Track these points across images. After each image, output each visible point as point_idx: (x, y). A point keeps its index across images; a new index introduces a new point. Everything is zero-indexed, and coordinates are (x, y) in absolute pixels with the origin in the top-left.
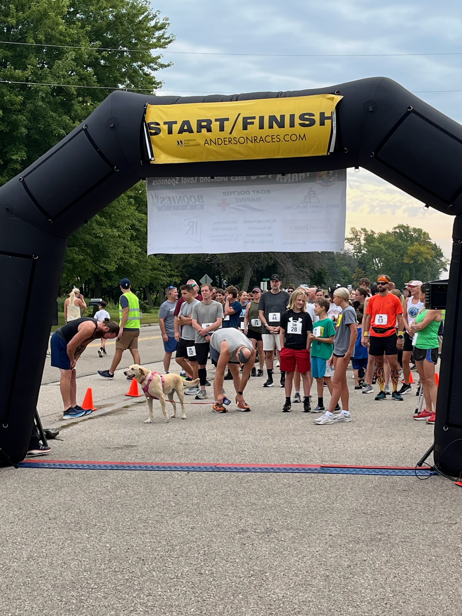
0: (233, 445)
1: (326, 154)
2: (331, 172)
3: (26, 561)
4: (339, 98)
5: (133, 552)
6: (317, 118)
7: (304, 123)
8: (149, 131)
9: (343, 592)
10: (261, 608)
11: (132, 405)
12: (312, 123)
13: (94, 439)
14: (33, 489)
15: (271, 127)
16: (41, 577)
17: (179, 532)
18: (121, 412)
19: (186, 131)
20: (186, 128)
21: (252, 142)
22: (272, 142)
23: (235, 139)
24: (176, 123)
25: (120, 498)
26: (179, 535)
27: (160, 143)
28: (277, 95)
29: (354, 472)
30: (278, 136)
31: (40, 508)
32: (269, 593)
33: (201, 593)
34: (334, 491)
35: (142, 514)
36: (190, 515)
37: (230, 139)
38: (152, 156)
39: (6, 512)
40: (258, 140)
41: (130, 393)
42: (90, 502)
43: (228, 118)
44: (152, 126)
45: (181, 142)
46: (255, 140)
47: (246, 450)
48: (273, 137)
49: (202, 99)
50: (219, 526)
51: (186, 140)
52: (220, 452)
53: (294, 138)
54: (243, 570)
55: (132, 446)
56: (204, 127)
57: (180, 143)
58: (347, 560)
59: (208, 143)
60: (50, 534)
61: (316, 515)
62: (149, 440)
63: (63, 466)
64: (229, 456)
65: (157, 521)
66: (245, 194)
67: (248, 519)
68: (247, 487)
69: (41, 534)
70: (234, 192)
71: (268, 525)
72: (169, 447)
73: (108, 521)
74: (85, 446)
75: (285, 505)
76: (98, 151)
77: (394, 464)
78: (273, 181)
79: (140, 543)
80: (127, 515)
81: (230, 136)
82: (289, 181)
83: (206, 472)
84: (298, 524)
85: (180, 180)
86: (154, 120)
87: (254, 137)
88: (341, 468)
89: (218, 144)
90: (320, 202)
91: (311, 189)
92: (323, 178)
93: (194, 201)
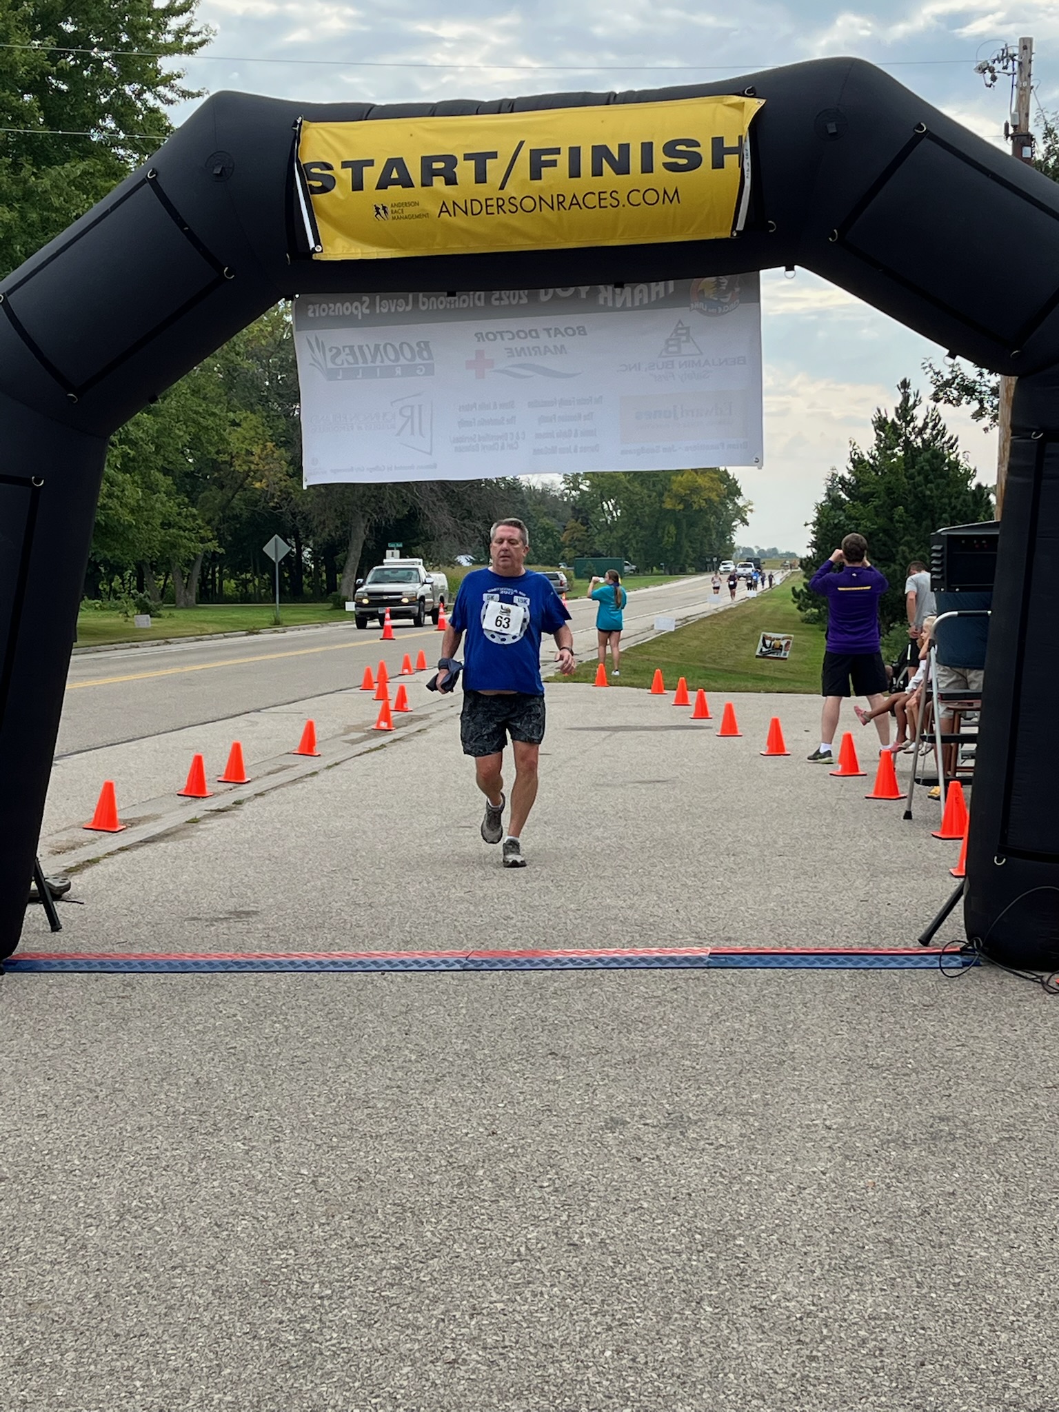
0: (476, 906)
1: (728, 235)
2: (725, 280)
3: (119, 1222)
4: (754, 105)
5: (377, 1191)
6: (706, 151)
7: (676, 163)
8: (309, 183)
9: (954, 1285)
10: (780, 1343)
11: (205, 817)
12: (695, 162)
13: (154, 898)
14: (61, 1026)
15: (597, 172)
16: (174, 1268)
17: (464, 1131)
18: (185, 833)
19: (395, 182)
20: (395, 173)
21: (552, 208)
22: (601, 207)
23: (512, 201)
24: (370, 163)
25: (276, 1041)
26: (466, 1139)
27: (336, 213)
28: (606, 99)
29: (789, 964)
30: (614, 195)
31: (97, 1077)
32: (774, 1297)
33: (603, 1301)
34: (767, 1010)
35: (350, 1084)
36: (465, 1082)
37: (501, 202)
38: (317, 242)
39: (17, 1089)
40: (567, 204)
41: (186, 789)
42: (211, 1055)
43: (496, 153)
44: (314, 170)
45: (384, 208)
46: (559, 203)
47: (512, 915)
48: (603, 196)
49: (429, 108)
50: (550, 1111)
51: (396, 205)
52: (456, 923)
53: (651, 197)
54: (673, 1231)
55: (248, 913)
56: (437, 173)
57: (382, 212)
58: (908, 1194)
59: (448, 211)
60: (148, 1145)
61: (763, 1074)
62: (280, 896)
63: (109, 966)
64: (481, 931)
65: (393, 1101)
66: (529, 338)
67: (611, 1091)
68: (563, 1007)
69: (126, 1146)
70: (501, 333)
71: (667, 1106)
72: (334, 914)
73: (275, 1105)
74: (140, 917)
75: (676, 1051)
76: (183, 231)
77: (865, 941)
78: (591, 306)
79: (381, 1163)
80: (315, 1087)
81: (501, 194)
82: (629, 305)
83: (451, 973)
84: (734, 1099)
85: (372, 305)
86: (319, 158)
87: (558, 195)
88: (758, 956)
89: (473, 214)
90: (701, 353)
91: (680, 322)
92: (706, 295)
93: (409, 356)
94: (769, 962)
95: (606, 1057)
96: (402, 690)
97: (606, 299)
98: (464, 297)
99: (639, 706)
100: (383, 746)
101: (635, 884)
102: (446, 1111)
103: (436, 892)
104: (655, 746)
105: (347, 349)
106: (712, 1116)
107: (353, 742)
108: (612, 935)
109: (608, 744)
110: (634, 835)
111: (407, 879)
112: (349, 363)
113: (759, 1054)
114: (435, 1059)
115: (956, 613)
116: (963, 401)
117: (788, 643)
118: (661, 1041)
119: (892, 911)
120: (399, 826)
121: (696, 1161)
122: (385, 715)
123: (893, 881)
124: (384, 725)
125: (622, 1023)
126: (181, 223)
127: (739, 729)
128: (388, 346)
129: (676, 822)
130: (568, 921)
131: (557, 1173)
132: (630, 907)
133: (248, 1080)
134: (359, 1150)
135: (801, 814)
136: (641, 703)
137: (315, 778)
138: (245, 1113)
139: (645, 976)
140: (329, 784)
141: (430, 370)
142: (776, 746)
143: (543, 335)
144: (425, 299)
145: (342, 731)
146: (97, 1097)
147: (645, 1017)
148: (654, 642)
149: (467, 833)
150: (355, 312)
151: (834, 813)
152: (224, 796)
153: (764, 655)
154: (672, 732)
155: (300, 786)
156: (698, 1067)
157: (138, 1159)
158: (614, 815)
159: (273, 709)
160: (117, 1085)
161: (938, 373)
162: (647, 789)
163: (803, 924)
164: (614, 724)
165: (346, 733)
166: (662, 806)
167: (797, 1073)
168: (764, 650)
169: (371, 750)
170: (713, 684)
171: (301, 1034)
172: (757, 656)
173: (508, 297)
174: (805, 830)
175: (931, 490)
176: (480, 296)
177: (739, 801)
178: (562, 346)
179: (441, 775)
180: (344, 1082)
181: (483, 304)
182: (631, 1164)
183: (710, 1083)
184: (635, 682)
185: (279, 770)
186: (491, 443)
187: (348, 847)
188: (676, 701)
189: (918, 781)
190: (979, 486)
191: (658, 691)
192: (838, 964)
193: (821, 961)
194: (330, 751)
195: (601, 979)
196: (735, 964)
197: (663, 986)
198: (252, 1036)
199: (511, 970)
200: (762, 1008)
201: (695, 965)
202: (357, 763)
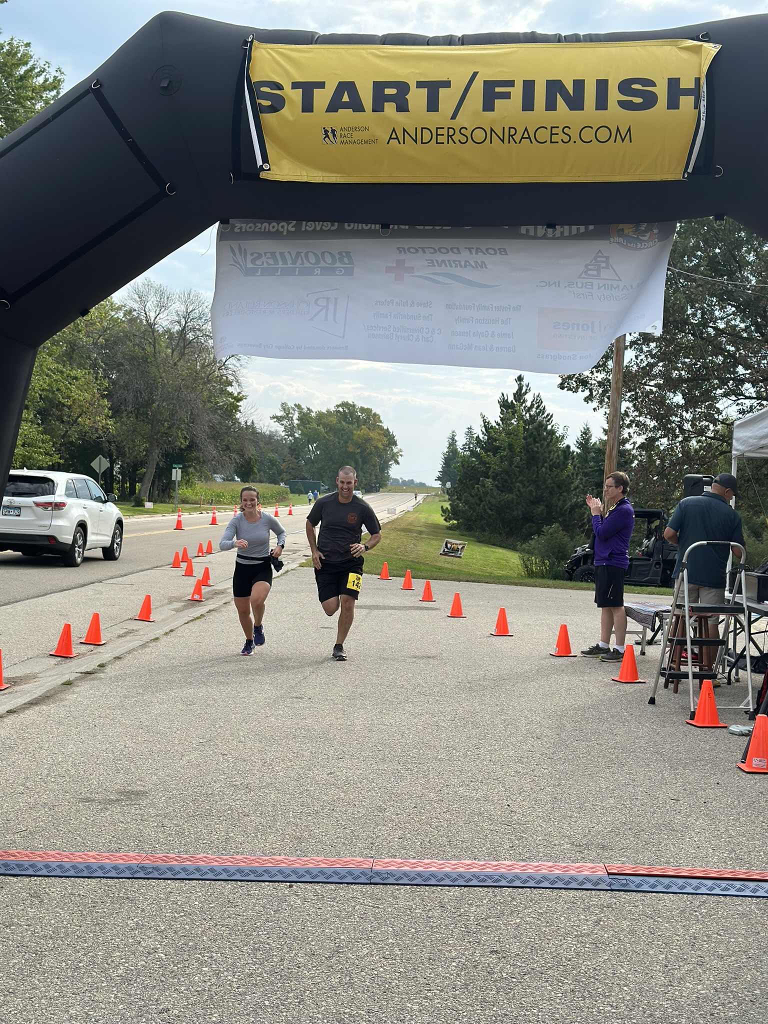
1: (680, 177)
4: (711, 49)
6: (661, 91)
7: (630, 101)
8: (258, 101)
11: (76, 679)
12: (650, 101)
13: (46, 772)
15: (551, 106)
19: (345, 106)
20: (346, 98)
21: (503, 141)
22: (551, 142)
23: (463, 131)
24: (321, 85)
27: (283, 133)
30: (566, 130)
37: (451, 132)
38: (265, 159)
40: (517, 137)
41: (56, 652)
43: (449, 82)
44: (264, 89)
45: (333, 131)
46: (510, 135)
48: (554, 131)
49: (378, 38)
51: (346, 129)
53: (603, 134)
56: (390, 98)
57: (330, 134)
59: (397, 138)
62: (161, 773)
64: (363, 826)
74: (36, 796)
76: (128, 144)
81: (452, 124)
83: (359, 887)
86: (269, 77)
87: (510, 128)
88: (656, 879)
89: (422, 143)
94: (668, 887)
96: (207, 570)
99: (377, 589)
100: (202, 616)
104: (407, 623)
107: (177, 610)
111: (270, 756)
115: (705, 542)
117: (463, 547)
122: (198, 590)
124: (197, 597)
126: (125, 135)
137: (158, 643)
140: (171, 649)
145: (167, 601)
149: (301, 704)
152: (89, 658)
153: (445, 554)
154: (414, 612)
155: (149, 650)
164: (368, 603)
165: (170, 602)
168: (446, 550)
169: (195, 619)
171: (236, 986)
172: (441, 554)
185: (127, 634)
191: (385, 577)
192: (738, 890)
193: (719, 886)
194: (162, 618)
195: (515, 903)
196: (637, 886)
197: (582, 917)
198: (183, 988)
199: (417, 885)
200: (707, 959)
201: (597, 887)
202: (187, 631)
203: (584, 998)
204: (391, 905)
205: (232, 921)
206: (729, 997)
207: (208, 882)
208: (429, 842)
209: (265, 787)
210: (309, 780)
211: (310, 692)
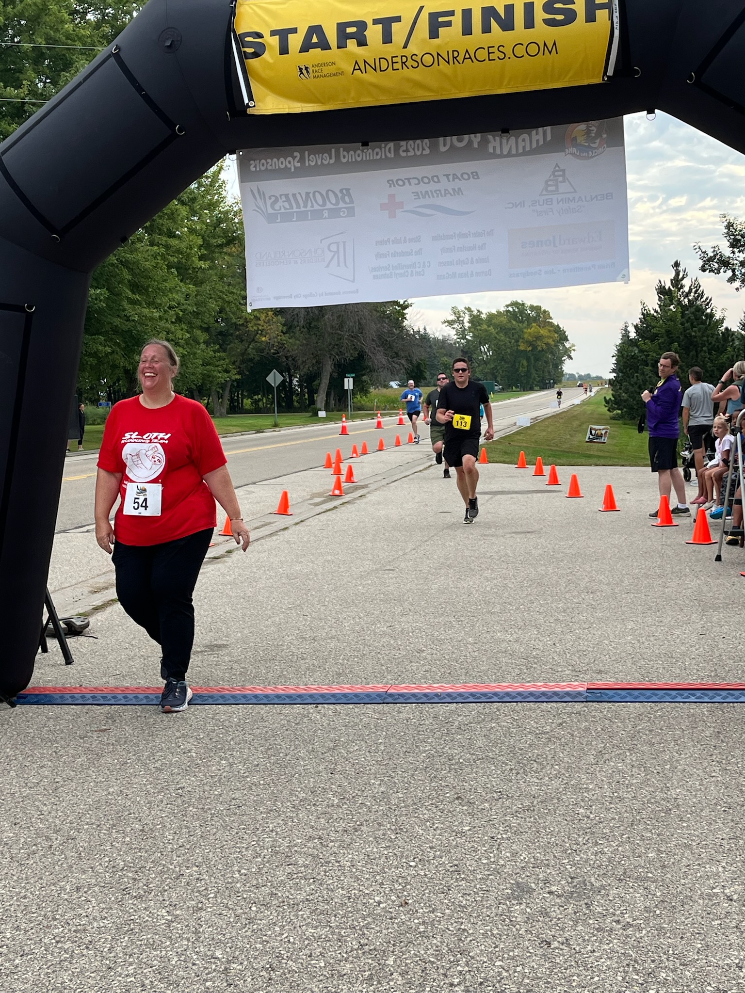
0: (395, 640)
1: (601, 82)
2: (594, 127)
6: (580, 7)
7: (554, 19)
8: (243, 49)
12: (571, 17)
15: (486, 29)
19: (315, 46)
20: (315, 39)
21: (448, 63)
22: (489, 60)
23: (414, 57)
24: (294, 31)
27: (265, 74)
29: (655, 699)
30: (501, 48)
35: (277, 834)
37: (404, 59)
38: (251, 98)
42: (161, 796)
43: (400, 17)
44: (247, 39)
45: (306, 68)
46: (454, 57)
47: (424, 649)
48: (491, 50)
50: (458, 872)
51: (316, 66)
52: (379, 655)
53: (533, 49)
56: (351, 36)
57: (304, 71)
59: (360, 69)
60: (80, 911)
61: (653, 825)
62: (246, 631)
63: (99, 700)
64: (398, 664)
65: (314, 857)
66: (432, 182)
67: (514, 847)
68: (466, 743)
69: (59, 913)
70: (408, 179)
71: (568, 867)
72: (285, 647)
73: (206, 859)
74: (137, 650)
75: (569, 797)
76: (143, 96)
77: (713, 674)
78: (482, 153)
79: (295, 944)
80: (246, 836)
81: (405, 52)
82: (514, 152)
83: (373, 706)
84: (631, 858)
85: (302, 160)
86: (251, 28)
87: (453, 51)
88: (628, 691)
89: (381, 71)
90: (575, 192)
91: (557, 165)
92: (579, 141)
93: (334, 201)
94: (638, 697)
95: (507, 803)
96: (350, 468)
97: (494, 148)
98: (377, 150)
99: (510, 477)
100: (335, 507)
101: (519, 620)
102: (362, 871)
103: (365, 626)
104: (523, 505)
105: (283, 197)
106: (615, 883)
107: (317, 504)
108: (504, 668)
109: (491, 504)
110: (513, 575)
111: (344, 615)
112: (286, 209)
113: (645, 800)
114: (355, 802)
116: (722, 270)
117: (606, 432)
118: (555, 783)
119: (729, 644)
120: (340, 570)
121: (606, 947)
122: (338, 486)
123: (722, 615)
124: (337, 492)
125: (519, 763)
126: (139, 89)
127: (581, 492)
128: (317, 193)
129: (544, 565)
130: (468, 655)
131: (467, 965)
132: (517, 641)
133: (187, 827)
134: (275, 924)
135: (637, 557)
136: (512, 475)
137: (286, 532)
138: (177, 869)
139: (535, 710)
140: (295, 536)
141: (351, 212)
142: (610, 504)
143: (444, 180)
144: (345, 153)
145: (309, 497)
146: (51, 846)
147: (538, 755)
148: (518, 433)
149: (390, 575)
150: (289, 166)
151: (661, 557)
152: (221, 546)
153: (591, 441)
154: (535, 495)
155: (274, 538)
156: (592, 816)
157: (66, 931)
158: (498, 560)
159: (264, 483)
160: (72, 832)
161: (704, 252)
162: (521, 539)
163: (659, 656)
164: (494, 490)
165: (311, 499)
166: (533, 552)
167: (685, 824)
168: (591, 437)
169: (327, 511)
170: (558, 461)
171: (242, 772)
172: (587, 442)
173: (414, 149)
174: (643, 571)
175: (695, 332)
176: (390, 149)
177: (589, 547)
178: (459, 189)
179: (374, 529)
180: (272, 831)
181: (393, 156)
182: (540, 952)
183: (605, 837)
184: (507, 460)
185: (263, 526)
186: (402, 271)
187: (303, 587)
188: (536, 472)
189: (726, 533)
190: (727, 329)
191: (522, 466)
192: (696, 698)
193: (681, 695)
194: (299, 511)
195: (498, 713)
196: (609, 698)
197: (550, 721)
198: (200, 774)
199: (422, 703)
200: (639, 746)
201: (576, 700)
202: (316, 520)
203: (518, 773)
204: (393, 717)
205: (259, 731)
206: (641, 771)
207: (251, 706)
208: (449, 673)
209: (329, 638)
210: (369, 632)
211: (403, 565)
